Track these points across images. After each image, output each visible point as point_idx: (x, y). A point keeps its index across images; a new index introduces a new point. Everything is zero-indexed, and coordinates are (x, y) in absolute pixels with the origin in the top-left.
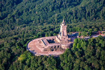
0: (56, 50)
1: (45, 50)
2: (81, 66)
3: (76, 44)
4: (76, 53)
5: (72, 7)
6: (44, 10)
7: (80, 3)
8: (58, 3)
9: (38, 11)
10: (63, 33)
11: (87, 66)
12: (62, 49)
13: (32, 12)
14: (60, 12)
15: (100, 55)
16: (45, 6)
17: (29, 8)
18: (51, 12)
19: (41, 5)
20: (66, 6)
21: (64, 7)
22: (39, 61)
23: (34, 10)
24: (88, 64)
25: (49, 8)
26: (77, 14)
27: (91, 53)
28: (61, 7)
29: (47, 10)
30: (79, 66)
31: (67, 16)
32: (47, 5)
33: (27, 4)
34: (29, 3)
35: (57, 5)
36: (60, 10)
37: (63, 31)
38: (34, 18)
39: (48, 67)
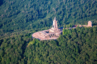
0: (53, 37)
1: (46, 37)
2: (72, 44)
3: (65, 32)
4: (67, 37)
5: (41, 19)
6: (20, 22)
7: (45, 16)
8: (30, 17)
9: (16, 23)
10: (55, 26)
11: (75, 43)
12: (56, 36)
13: (11, 24)
14: (33, 23)
15: (81, 37)
16: (20, 19)
17: (7, 22)
18: (26, 23)
19: (16, 19)
20: (36, 18)
21: (35, 19)
22: (45, 43)
23: (12, 22)
24: (75, 42)
25: (24, 21)
26: (47, 23)
27: (76, 36)
28: (32, 19)
29: (22, 22)
30: (71, 43)
31: (39, 25)
32: (21, 18)
33: (4, 19)
34: (5, 18)
35: (29, 18)
36: (32, 22)
37: (55, 25)
38: (14, 28)
39: (52, 46)
